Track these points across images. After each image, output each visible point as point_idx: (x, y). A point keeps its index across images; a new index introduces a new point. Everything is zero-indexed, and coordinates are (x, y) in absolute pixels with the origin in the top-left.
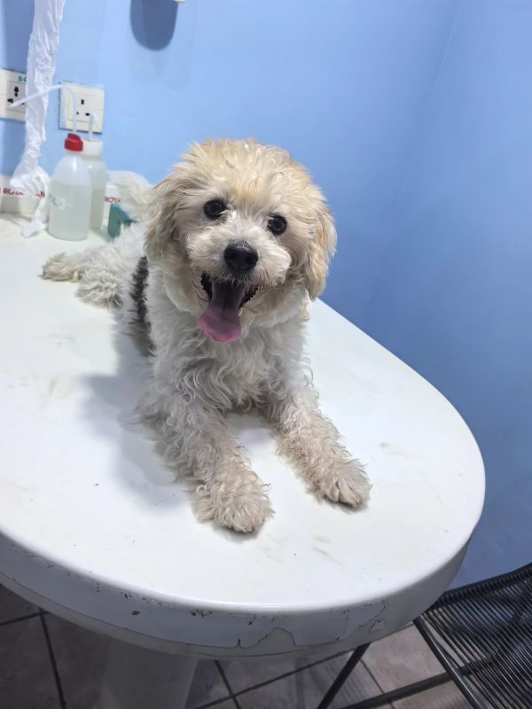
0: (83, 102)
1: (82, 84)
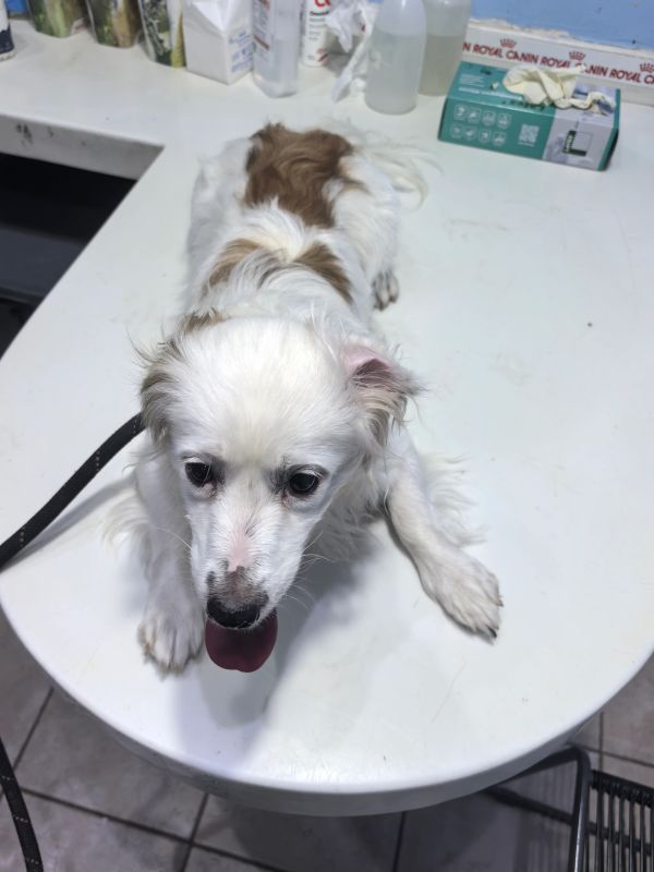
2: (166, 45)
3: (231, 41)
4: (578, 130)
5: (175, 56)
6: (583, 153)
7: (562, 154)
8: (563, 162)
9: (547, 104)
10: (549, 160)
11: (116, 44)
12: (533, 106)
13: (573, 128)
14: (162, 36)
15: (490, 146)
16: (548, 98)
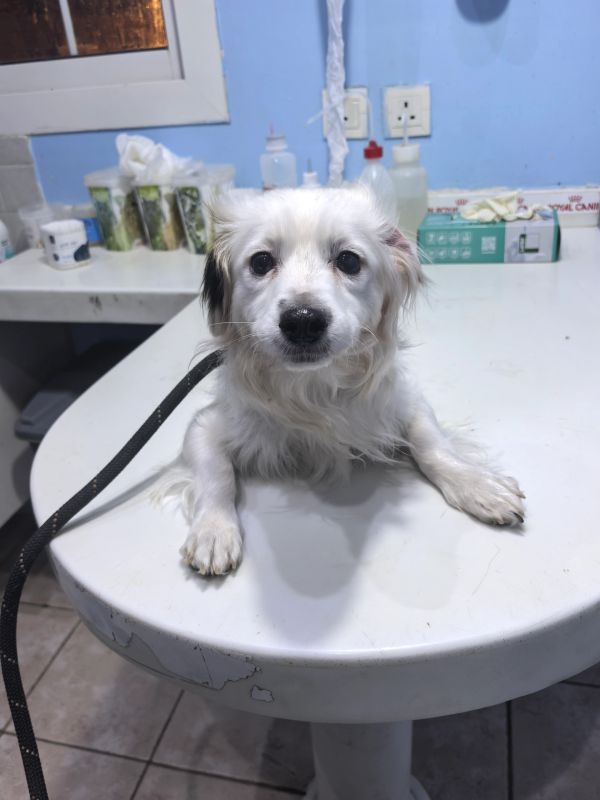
0: (406, 105)
1: (406, 85)
4: (527, 232)
6: (536, 250)
7: (519, 255)
8: (522, 261)
9: (497, 220)
10: (511, 261)
11: (165, 248)
12: (487, 223)
13: (523, 232)
15: (460, 261)
16: (498, 216)
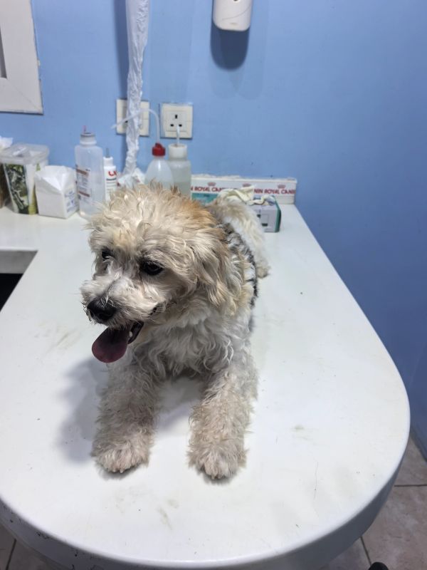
0: (176, 117)
1: (176, 103)
2: (26, 203)
3: (66, 196)
4: (261, 214)
5: (31, 209)
6: (266, 225)
14: (22, 199)
